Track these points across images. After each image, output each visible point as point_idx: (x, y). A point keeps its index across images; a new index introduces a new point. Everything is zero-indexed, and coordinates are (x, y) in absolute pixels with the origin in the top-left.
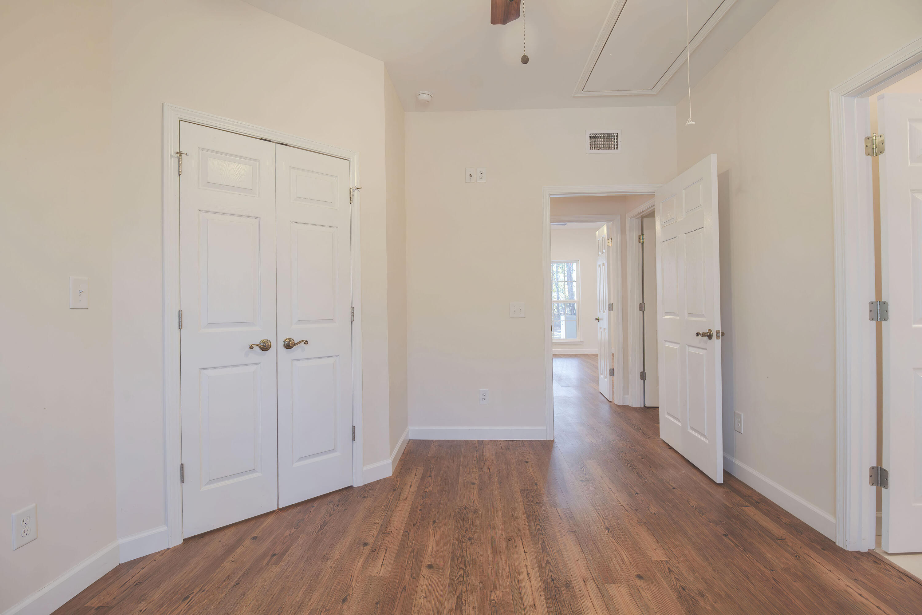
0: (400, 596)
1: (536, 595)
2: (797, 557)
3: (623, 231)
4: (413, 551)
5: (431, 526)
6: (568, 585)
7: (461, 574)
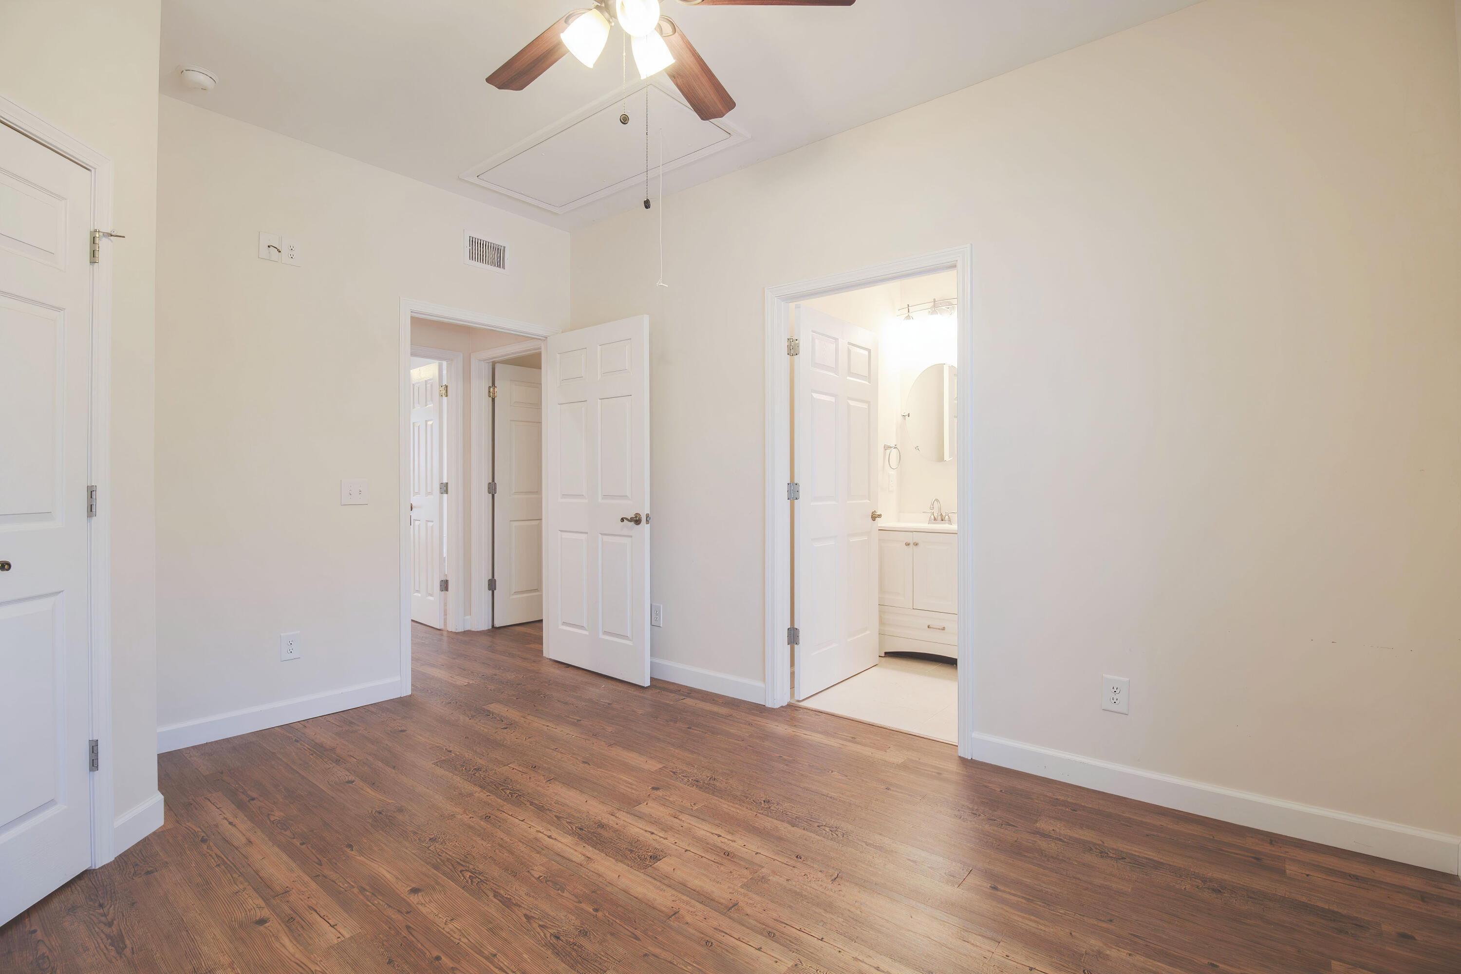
0: (414, 937)
1: (580, 849)
2: (750, 724)
3: (467, 377)
4: (362, 890)
5: (352, 852)
6: (601, 825)
7: (470, 876)
